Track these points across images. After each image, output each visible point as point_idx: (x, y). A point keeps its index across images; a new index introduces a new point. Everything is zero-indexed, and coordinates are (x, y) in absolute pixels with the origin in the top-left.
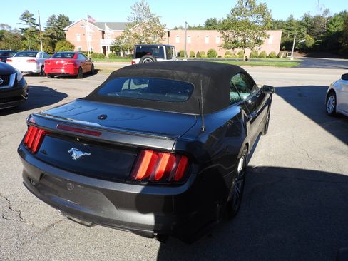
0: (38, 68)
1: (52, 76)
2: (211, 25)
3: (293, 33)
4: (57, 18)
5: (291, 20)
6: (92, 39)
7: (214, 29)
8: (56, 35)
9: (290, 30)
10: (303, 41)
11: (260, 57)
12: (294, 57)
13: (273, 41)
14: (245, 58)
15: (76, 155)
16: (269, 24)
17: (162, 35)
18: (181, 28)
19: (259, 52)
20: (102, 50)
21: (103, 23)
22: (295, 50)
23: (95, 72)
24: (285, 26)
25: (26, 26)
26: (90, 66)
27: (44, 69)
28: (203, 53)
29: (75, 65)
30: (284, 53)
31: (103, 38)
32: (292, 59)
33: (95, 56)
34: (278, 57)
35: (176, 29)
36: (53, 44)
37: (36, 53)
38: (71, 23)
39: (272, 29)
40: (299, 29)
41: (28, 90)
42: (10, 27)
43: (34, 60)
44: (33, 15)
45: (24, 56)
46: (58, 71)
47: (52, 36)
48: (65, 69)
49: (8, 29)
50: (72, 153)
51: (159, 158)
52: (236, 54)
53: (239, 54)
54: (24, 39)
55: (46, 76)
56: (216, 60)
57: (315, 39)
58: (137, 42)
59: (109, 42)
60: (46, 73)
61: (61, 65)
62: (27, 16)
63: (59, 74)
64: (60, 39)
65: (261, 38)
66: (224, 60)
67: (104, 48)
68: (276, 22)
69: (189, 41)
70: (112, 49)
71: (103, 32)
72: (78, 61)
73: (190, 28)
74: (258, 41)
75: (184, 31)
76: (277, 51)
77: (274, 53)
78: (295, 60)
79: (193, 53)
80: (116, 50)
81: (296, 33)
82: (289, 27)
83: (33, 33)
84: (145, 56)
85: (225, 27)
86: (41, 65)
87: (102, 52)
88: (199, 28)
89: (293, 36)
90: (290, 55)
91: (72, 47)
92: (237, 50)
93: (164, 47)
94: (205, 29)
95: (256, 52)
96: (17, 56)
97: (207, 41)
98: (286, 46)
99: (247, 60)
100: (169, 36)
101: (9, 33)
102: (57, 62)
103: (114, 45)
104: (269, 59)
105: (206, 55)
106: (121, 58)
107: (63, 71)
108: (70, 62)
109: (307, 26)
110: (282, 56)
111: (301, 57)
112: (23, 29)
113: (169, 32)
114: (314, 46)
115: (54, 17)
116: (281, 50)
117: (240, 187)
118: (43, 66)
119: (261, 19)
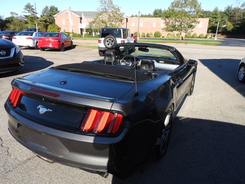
0: (34, 43)
1: (43, 49)
2: (157, 14)
3: (218, 20)
4: (49, 8)
5: (216, 10)
6: (73, 23)
7: (160, 16)
8: (48, 20)
9: (215, 18)
10: (225, 26)
11: (192, 37)
12: (217, 38)
13: (202, 26)
14: (181, 38)
15: (42, 110)
16: (199, 13)
17: (121, 21)
18: (136, 16)
19: (192, 34)
20: (80, 31)
21: (81, 12)
22: (218, 33)
23: (74, 47)
24: (212, 15)
25: (28, 14)
26: (70, 43)
27: (38, 44)
28: (151, 34)
29: (59, 42)
30: (210, 35)
31: (81, 22)
32: (216, 39)
33: (75, 35)
34: (206, 37)
35: (132, 16)
36: (46, 27)
37: (33, 33)
38: (59, 12)
39: (202, 17)
40: (222, 18)
41: (23, 60)
42: (17, 15)
43: (31, 38)
44: (33, 6)
45: (25, 35)
46: (47, 46)
47: (46, 21)
48: (52, 44)
49: (15, 16)
50: (39, 109)
51: (102, 115)
52: (175, 35)
53: (177, 35)
54: (27, 23)
55: (39, 49)
56: (161, 39)
57: (234, 25)
58: (103, 26)
59: (85, 25)
60: (39, 47)
61: (49, 42)
62: (29, 7)
63: (49, 48)
64: (51, 23)
65: (193, 24)
66: (166, 39)
67: (82, 30)
68: (205, 12)
69: (141, 25)
70: (87, 30)
71: (81, 18)
72: (61, 39)
73: (142, 16)
74: (191, 26)
75: (137, 18)
76: (205, 33)
77: (203, 35)
78: (218, 40)
79: (144, 34)
80: (90, 31)
81: (219, 20)
82: (215, 16)
83: (33, 19)
84: (108, 36)
85: (167, 15)
86: (36, 41)
87: (80, 33)
88: (149, 16)
89: (217, 23)
90: (214, 36)
91: (59, 29)
92: (176, 32)
93: (122, 30)
94: (153, 17)
95: (189, 34)
96: (20, 35)
97: (154, 25)
98: (212, 29)
99: (182, 39)
100: (127, 21)
101: (17, 19)
102: (47, 40)
103: (88, 27)
104: (199, 39)
105: (153, 36)
106: (93, 37)
107: (51, 46)
108: (55, 39)
109: (228, 15)
110: (208, 37)
111: (223, 37)
112: (26, 16)
113: (127, 19)
114: (233, 30)
115: (47, 7)
116: (208, 32)
117: (167, 136)
118: (37, 42)
119: (193, 10)
